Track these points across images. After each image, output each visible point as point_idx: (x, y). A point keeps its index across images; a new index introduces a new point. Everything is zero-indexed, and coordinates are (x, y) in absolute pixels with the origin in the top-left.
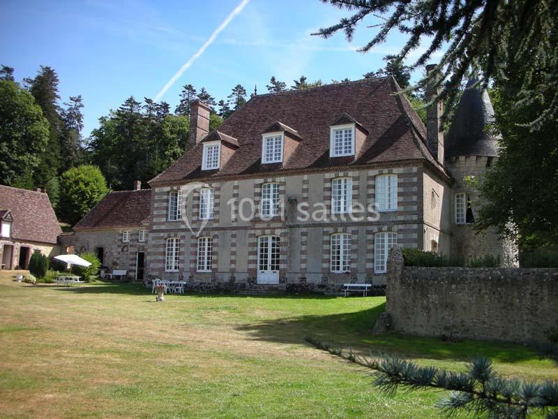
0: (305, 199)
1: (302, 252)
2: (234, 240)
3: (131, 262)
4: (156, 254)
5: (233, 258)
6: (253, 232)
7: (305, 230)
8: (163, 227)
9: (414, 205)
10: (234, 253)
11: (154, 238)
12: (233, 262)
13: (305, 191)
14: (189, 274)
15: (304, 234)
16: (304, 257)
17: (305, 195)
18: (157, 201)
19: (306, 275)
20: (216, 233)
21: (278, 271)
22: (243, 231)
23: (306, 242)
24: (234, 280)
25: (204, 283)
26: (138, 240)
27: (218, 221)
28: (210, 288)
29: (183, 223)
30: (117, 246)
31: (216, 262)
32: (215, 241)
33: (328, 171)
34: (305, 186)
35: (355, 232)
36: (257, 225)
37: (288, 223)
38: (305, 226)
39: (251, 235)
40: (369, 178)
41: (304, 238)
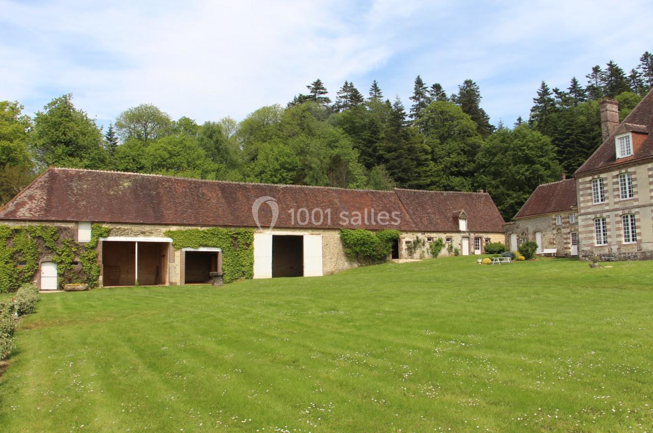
3: (565, 241)
4: (586, 232)
8: (590, 210)
11: (583, 220)
14: (617, 247)
20: (637, 210)
25: (632, 253)
26: (569, 222)
27: (636, 200)
28: (637, 256)
29: (607, 204)
30: (551, 229)
31: (640, 234)
32: (637, 217)
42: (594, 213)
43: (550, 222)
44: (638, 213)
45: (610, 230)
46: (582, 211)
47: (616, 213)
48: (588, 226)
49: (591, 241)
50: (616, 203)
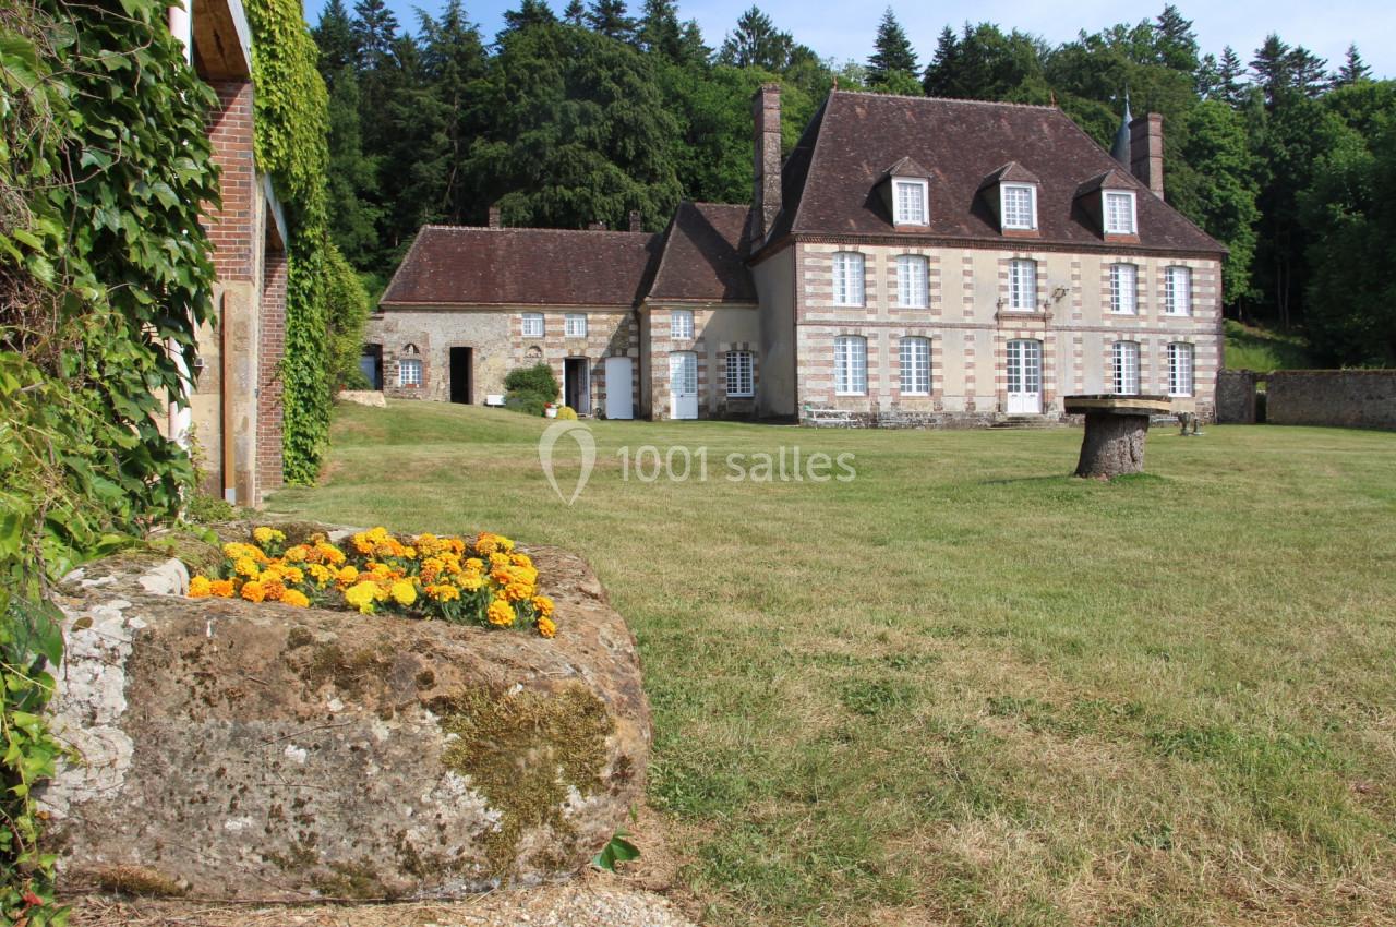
0: (1076, 289)
1: (1077, 367)
2: (970, 345)
4: (816, 364)
5: (970, 372)
6: (1002, 333)
7: (1078, 334)
8: (829, 317)
9: (1212, 310)
10: (970, 366)
11: (809, 336)
12: (969, 379)
13: (1075, 277)
14: (891, 400)
15: (1078, 341)
16: (1079, 373)
17: (1076, 283)
18: (810, 269)
20: (937, 331)
21: (1037, 394)
22: (985, 331)
23: (1082, 352)
24: (974, 408)
25: (925, 414)
26: (562, 333)
27: (938, 313)
28: (935, 421)
29: (872, 311)
30: (510, 345)
31: (940, 378)
32: (935, 345)
33: (1107, 253)
34: (1076, 271)
35: (1146, 341)
36: (1007, 324)
37: (1054, 323)
38: (1080, 329)
39: (998, 339)
40: (1159, 269)
41: (1078, 347)
42: (839, 324)
43: (506, 326)
44: (939, 337)
45: (876, 364)
46: (809, 316)
47: (893, 331)
48: (822, 350)
49: (829, 384)
50: (892, 311)
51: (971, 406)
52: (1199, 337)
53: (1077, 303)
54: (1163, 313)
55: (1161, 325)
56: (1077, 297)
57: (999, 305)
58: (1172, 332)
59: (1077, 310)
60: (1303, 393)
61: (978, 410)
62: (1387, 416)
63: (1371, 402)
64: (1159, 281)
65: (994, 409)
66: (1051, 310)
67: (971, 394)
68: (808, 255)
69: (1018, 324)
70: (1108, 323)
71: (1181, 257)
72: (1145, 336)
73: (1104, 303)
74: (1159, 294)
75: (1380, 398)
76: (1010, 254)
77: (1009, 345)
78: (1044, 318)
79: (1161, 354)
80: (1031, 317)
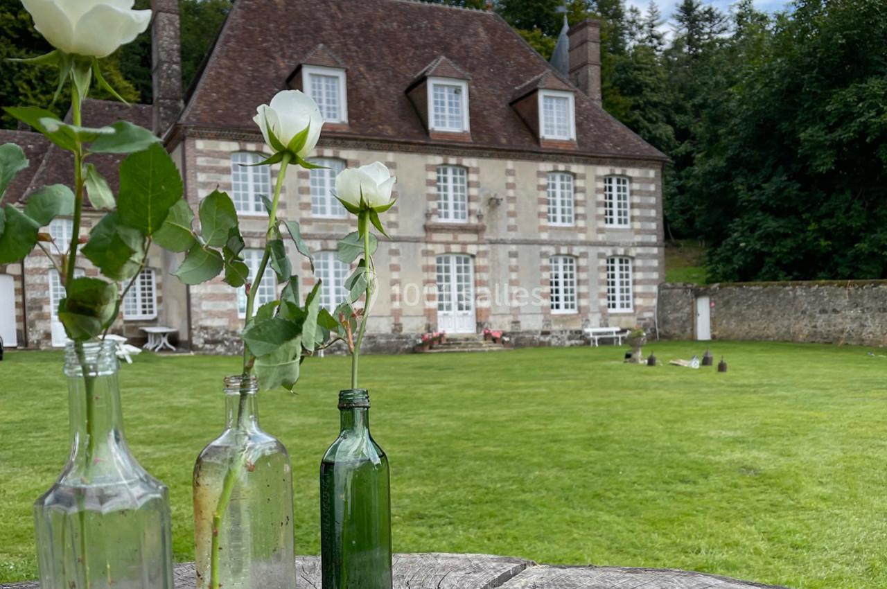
0: (512, 200)
2: (395, 260)
6: (430, 247)
7: (513, 248)
9: (653, 221)
10: (396, 282)
13: (510, 186)
15: (513, 255)
17: (511, 193)
18: (204, 170)
19: (520, 318)
21: (470, 312)
22: (412, 244)
23: (517, 267)
24: (401, 330)
33: (543, 160)
34: (510, 180)
35: (584, 255)
36: (437, 237)
37: (487, 236)
38: (514, 242)
39: (426, 253)
40: (598, 178)
41: (514, 261)
50: (306, 221)
51: (398, 327)
52: (639, 250)
53: (512, 214)
54: (602, 224)
55: (600, 237)
56: (512, 207)
57: (428, 215)
58: (612, 245)
59: (512, 221)
60: (749, 307)
61: (405, 331)
62: (842, 332)
63: (825, 316)
64: (598, 191)
65: (422, 331)
66: (484, 222)
67: (397, 314)
68: (201, 153)
69: (448, 237)
70: (544, 236)
71: (621, 165)
72: (583, 249)
73: (540, 215)
74: (598, 204)
75: (835, 311)
76: (438, 160)
77: (439, 261)
78: (477, 230)
79: (600, 269)
80: (463, 229)
